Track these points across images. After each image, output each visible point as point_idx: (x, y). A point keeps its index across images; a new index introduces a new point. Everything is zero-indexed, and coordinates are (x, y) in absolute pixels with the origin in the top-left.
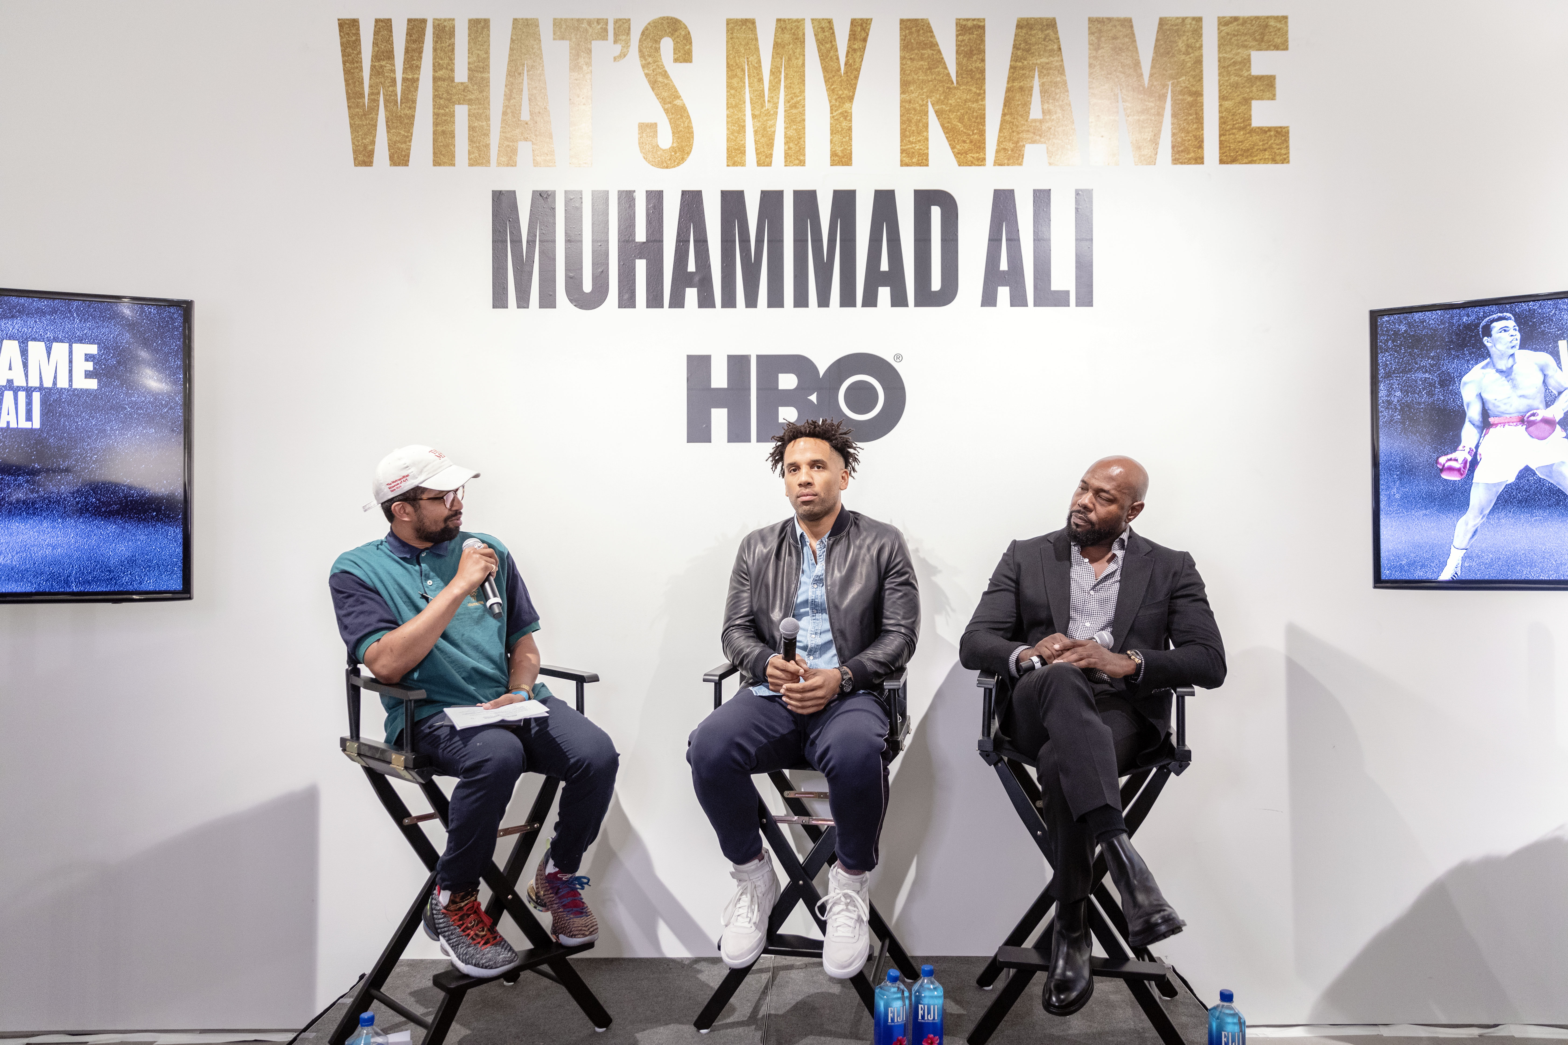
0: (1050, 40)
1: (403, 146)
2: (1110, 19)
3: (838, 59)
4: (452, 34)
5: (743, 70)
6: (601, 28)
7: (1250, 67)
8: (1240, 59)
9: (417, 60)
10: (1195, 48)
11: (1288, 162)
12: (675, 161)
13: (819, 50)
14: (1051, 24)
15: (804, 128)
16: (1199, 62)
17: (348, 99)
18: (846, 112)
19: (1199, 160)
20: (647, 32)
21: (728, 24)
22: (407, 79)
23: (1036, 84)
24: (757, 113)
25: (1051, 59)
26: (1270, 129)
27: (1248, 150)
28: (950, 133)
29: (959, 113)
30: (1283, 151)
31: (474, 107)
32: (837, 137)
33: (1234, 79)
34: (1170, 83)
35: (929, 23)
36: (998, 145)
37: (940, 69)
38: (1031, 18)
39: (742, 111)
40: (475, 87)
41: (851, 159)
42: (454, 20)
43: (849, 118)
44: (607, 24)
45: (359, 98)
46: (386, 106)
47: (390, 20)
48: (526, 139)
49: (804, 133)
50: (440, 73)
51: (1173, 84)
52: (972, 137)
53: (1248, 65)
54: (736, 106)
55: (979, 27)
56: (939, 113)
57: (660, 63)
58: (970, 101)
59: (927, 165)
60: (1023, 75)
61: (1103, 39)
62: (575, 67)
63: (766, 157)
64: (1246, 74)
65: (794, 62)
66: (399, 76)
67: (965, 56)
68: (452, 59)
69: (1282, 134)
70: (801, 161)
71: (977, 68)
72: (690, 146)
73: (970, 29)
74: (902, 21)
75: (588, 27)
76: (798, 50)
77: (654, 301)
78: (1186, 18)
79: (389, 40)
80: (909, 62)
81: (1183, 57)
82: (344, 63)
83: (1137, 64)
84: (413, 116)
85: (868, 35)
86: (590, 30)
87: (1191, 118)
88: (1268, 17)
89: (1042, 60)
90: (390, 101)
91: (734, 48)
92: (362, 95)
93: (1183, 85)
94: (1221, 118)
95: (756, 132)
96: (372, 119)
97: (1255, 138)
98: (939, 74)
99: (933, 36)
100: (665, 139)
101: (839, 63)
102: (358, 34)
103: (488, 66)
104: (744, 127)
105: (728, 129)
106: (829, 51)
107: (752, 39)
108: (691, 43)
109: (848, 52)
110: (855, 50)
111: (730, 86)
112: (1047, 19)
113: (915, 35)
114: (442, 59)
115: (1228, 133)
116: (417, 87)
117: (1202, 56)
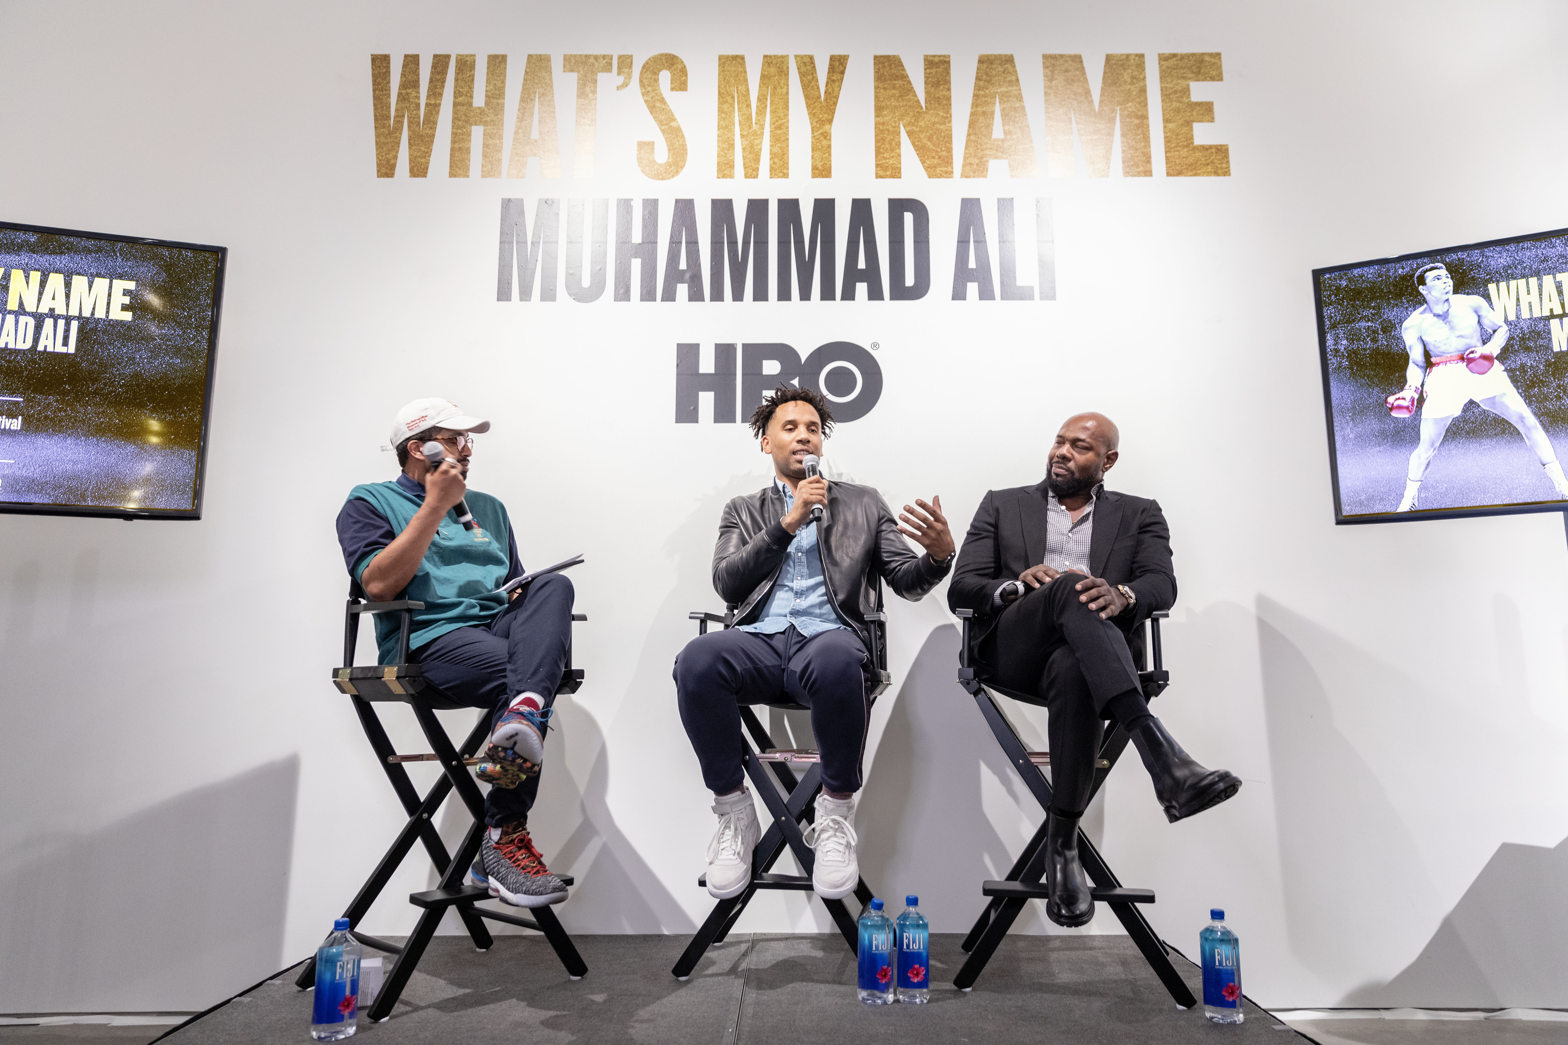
0: (1009, 72)
1: (423, 160)
2: (1062, 56)
3: (818, 88)
4: (472, 67)
5: (733, 97)
6: (607, 62)
7: (1189, 95)
8: (1180, 89)
9: (440, 88)
10: (1139, 78)
11: (1229, 175)
12: (669, 174)
13: (802, 81)
14: (1010, 60)
15: (788, 146)
16: (1143, 91)
17: (376, 120)
18: (826, 132)
19: (1148, 173)
20: (647, 66)
21: (720, 59)
22: (430, 104)
23: (997, 109)
24: (745, 133)
25: (1010, 88)
26: (1211, 147)
27: (1192, 165)
28: (921, 150)
29: (928, 134)
30: (1224, 166)
31: (489, 127)
32: (818, 154)
33: (1175, 105)
34: (1118, 108)
35: (900, 59)
36: (964, 160)
37: (910, 96)
38: (991, 55)
39: (732, 131)
40: (491, 111)
41: (830, 172)
42: (474, 55)
43: (828, 138)
44: (611, 59)
45: (385, 120)
46: (409, 127)
47: (418, 56)
48: (535, 155)
49: (788, 151)
50: (460, 99)
51: (1121, 109)
52: (940, 154)
53: (1187, 93)
54: (726, 127)
55: (945, 62)
56: (910, 134)
57: (658, 92)
58: (938, 123)
59: (900, 177)
60: (986, 101)
61: (1056, 72)
62: (581, 94)
63: (753, 171)
64: (1186, 101)
65: (779, 90)
66: (423, 101)
67: (932, 86)
68: (471, 88)
69: (1222, 151)
70: (784, 174)
71: (944, 96)
72: (684, 161)
73: (937, 63)
74: (876, 57)
75: (595, 62)
76: (783, 81)
77: (648, 295)
78: (1130, 55)
79: (416, 72)
80: (882, 91)
81: (1129, 87)
82: (374, 90)
83: (1088, 92)
84: (434, 135)
85: (845, 68)
86: (597, 64)
87: (1138, 137)
88: (1203, 54)
89: (1002, 89)
90: (414, 122)
91: (725, 79)
92: (389, 118)
93: (1130, 110)
94: (1166, 137)
95: (744, 149)
96: (396, 137)
97: (1198, 154)
98: (909, 100)
99: (904, 70)
100: (662, 154)
101: (819, 92)
102: (388, 67)
103: (504, 93)
104: (733, 145)
105: (719, 147)
106: (810, 82)
107: (742, 72)
108: (686, 75)
109: (827, 83)
110: (834, 81)
111: (721, 111)
112: (1006, 56)
113: (887, 69)
114: (462, 88)
115: (1173, 150)
116: (439, 111)
117: (1146, 86)
